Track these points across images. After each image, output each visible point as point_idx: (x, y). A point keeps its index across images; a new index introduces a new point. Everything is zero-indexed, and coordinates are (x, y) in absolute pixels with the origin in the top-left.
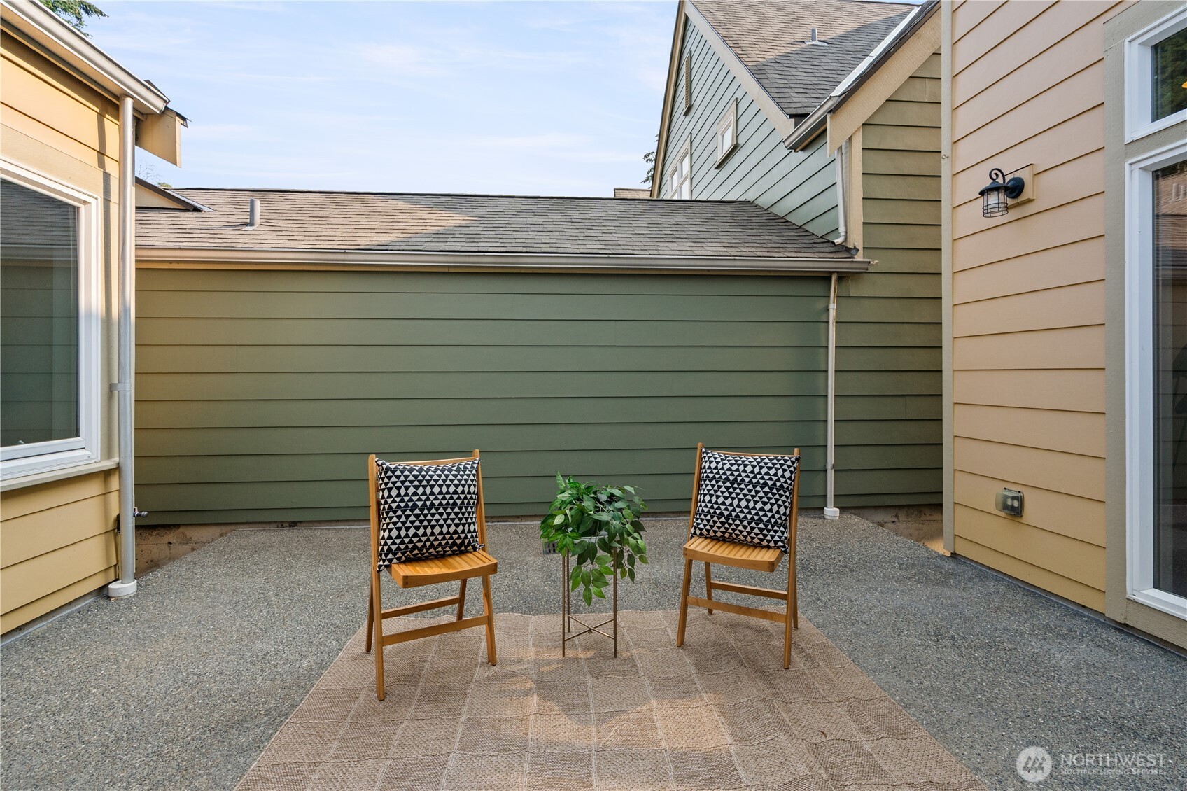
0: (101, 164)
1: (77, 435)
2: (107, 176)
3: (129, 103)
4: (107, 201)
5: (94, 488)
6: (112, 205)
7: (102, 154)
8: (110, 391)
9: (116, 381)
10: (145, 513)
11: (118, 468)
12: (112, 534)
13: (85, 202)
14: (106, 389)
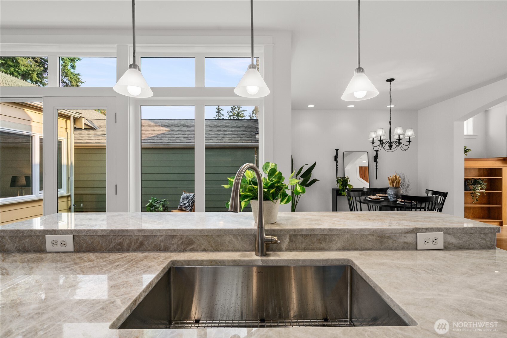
0: (66, 131)
1: (62, 188)
2: (67, 133)
3: (72, 117)
4: (67, 138)
5: (65, 199)
6: (68, 139)
7: (66, 129)
8: (68, 179)
9: (69, 177)
10: (76, 205)
11: (70, 196)
12: (69, 210)
13: (63, 140)
14: (68, 178)
